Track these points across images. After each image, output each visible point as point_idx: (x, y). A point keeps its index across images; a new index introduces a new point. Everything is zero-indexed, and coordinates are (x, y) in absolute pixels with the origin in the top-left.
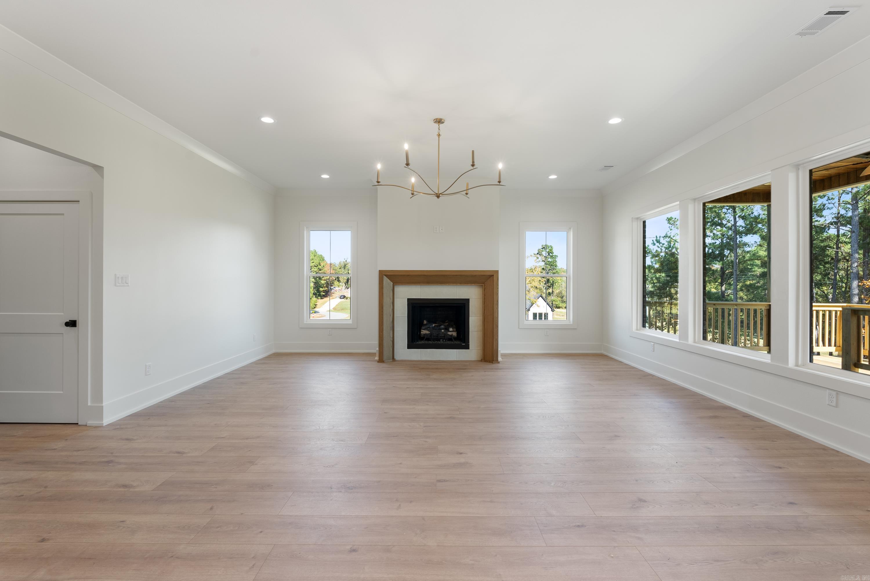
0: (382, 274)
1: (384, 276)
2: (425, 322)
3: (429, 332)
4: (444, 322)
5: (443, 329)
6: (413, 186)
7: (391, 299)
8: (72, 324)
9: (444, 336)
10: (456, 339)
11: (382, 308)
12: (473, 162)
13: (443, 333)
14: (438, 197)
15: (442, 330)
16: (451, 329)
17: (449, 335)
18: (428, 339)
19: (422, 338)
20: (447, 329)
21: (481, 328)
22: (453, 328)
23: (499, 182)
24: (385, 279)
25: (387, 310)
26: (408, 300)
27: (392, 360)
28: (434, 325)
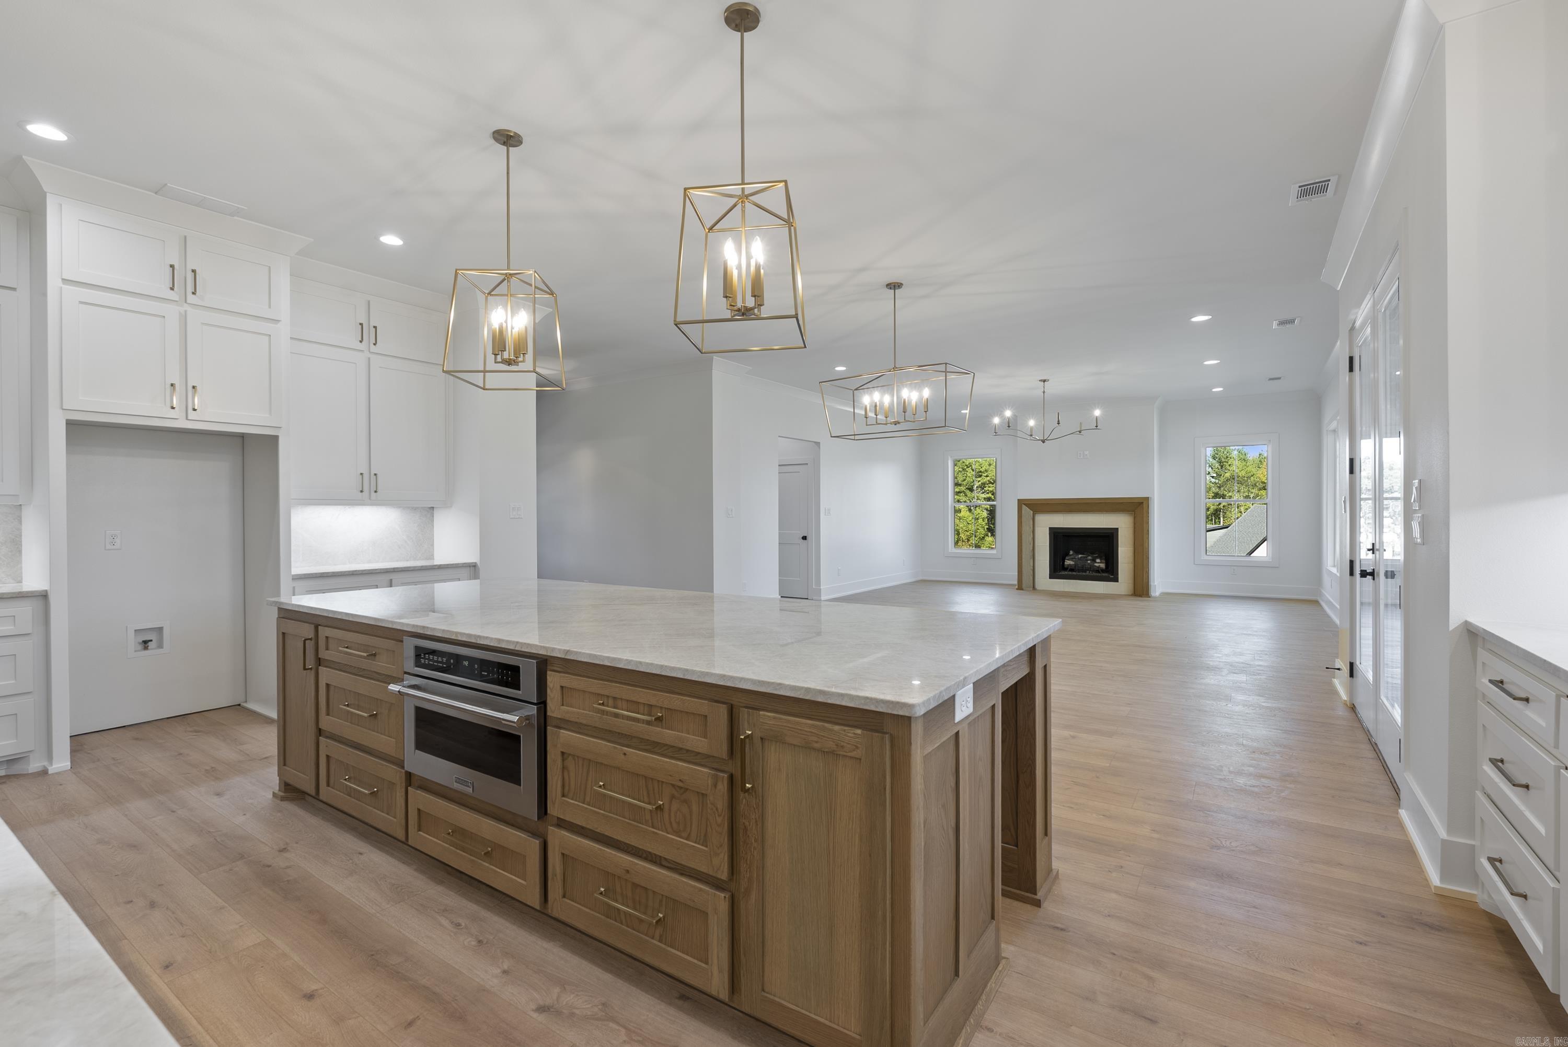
0: (1021, 503)
1: (1023, 505)
2: (1071, 552)
3: (1074, 563)
4: (1092, 553)
5: (1090, 560)
6: (1032, 429)
7: (1031, 528)
8: (804, 538)
9: (1091, 568)
10: (1103, 571)
11: (1021, 536)
12: (1058, 421)
13: (1089, 564)
14: (1044, 442)
15: (1088, 560)
16: (1098, 560)
17: (1096, 566)
18: (1072, 570)
19: (1064, 568)
20: (1094, 560)
21: (1131, 560)
22: (1101, 560)
23: (1097, 426)
24: (1024, 507)
25: (1027, 538)
26: (1050, 529)
27: (1032, 589)
28: (1080, 556)
